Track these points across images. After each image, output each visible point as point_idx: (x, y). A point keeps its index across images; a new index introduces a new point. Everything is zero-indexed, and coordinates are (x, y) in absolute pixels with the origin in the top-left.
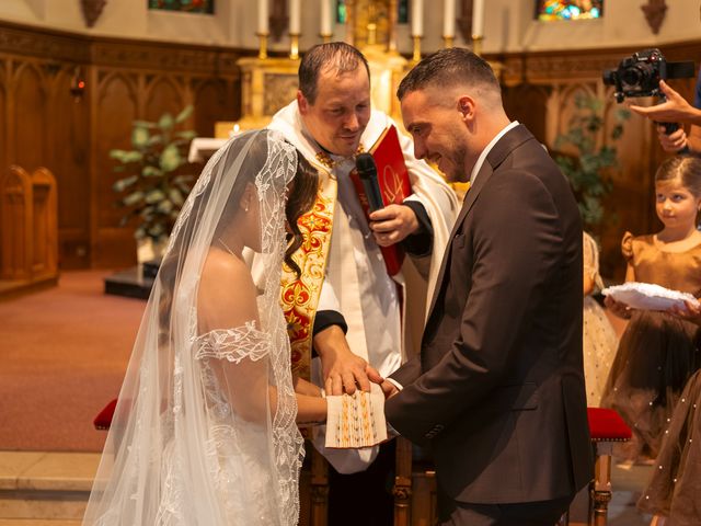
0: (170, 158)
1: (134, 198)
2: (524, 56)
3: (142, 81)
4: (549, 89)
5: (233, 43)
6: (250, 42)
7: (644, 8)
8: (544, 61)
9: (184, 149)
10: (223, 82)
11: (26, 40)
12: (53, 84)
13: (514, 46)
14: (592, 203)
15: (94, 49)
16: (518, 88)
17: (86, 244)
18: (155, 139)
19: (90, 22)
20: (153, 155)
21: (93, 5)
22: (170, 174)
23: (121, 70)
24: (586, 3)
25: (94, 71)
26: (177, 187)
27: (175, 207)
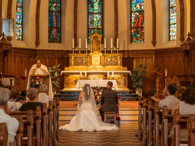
0: (56, 75)
2: (128, 51)
4: (134, 58)
5: (66, 49)
6: (70, 49)
7: (151, 42)
8: (132, 52)
9: (59, 73)
10: (64, 58)
11: (26, 51)
13: (126, 49)
15: (38, 52)
16: (127, 57)
18: (53, 71)
19: (37, 47)
20: (53, 74)
21: (37, 43)
22: (56, 78)
23: (44, 56)
24: (141, 40)
25: (38, 56)
26: (57, 80)
27: (57, 84)
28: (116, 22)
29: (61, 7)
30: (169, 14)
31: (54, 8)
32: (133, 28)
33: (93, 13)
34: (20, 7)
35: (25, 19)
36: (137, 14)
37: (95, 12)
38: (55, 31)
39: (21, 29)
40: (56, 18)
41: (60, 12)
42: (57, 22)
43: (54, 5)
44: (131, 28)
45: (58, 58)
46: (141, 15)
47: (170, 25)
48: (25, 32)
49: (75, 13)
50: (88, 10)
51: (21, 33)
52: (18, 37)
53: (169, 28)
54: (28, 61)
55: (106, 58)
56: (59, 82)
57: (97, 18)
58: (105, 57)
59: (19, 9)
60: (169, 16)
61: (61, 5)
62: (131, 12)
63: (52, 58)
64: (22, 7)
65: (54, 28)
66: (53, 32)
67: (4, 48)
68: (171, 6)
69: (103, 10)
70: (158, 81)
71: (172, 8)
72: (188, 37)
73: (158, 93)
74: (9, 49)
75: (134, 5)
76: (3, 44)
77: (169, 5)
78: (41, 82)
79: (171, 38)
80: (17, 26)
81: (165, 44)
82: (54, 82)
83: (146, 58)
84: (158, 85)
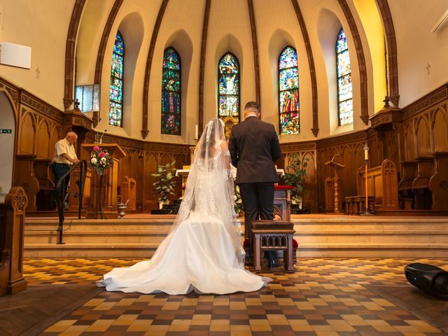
0: (169, 176)
1: (159, 188)
3: (159, 154)
4: (285, 155)
5: (187, 144)
7: (312, 129)
9: (174, 173)
10: (184, 155)
11: (126, 142)
12: (133, 155)
14: (299, 186)
15: (145, 145)
17: (142, 205)
18: (165, 170)
19: (144, 138)
20: (164, 175)
21: (145, 132)
22: (170, 181)
23: (153, 152)
24: (295, 129)
25: (145, 152)
26: (171, 185)
27: (171, 191)
29: (180, 86)
30: (338, 88)
31: (171, 87)
32: (283, 113)
33: (226, 95)
34: (119, 79)
35: (126, 97)
36: (288, 93)
37: (228, 93)
38: (171, 117)
39: (119, 111)
40: (174, 100)
41: (180, 93)
42: (175, 106)
43: (172, 83)
44: (280, 114)
45: (175, 155)
46: (293, 95)
47: (339, 103)
48: (125, 115)
49: (201, 93)
50: (219, 90)
51: (120, 117)
52: (115, 122)
53: (339, 107)
54: (130, 157)
56: (173, 187)
57: (231, 102)
59: (118, 81)
60: (338, 91)
61: (180, 82)
62: (279, 92)
63: (166, 154)
64: (122, 80)
65: (171, 114)
66: (169, 119)
67: (74, 121)
68: (340, 76)
69: (239, 91)
70: (336, 178)
71: (342, 77)
72: (384, 104)
73: (336, 200)
74: (84, 124)
75: (284, 82)
76: (72, 114)
77: (337, 75)
78: (102, 159)
79: (342, 122)
80: (114, 104)
81: (333, 131)
82: (165, 187)
83: (303, 153)
84: (336, 185)
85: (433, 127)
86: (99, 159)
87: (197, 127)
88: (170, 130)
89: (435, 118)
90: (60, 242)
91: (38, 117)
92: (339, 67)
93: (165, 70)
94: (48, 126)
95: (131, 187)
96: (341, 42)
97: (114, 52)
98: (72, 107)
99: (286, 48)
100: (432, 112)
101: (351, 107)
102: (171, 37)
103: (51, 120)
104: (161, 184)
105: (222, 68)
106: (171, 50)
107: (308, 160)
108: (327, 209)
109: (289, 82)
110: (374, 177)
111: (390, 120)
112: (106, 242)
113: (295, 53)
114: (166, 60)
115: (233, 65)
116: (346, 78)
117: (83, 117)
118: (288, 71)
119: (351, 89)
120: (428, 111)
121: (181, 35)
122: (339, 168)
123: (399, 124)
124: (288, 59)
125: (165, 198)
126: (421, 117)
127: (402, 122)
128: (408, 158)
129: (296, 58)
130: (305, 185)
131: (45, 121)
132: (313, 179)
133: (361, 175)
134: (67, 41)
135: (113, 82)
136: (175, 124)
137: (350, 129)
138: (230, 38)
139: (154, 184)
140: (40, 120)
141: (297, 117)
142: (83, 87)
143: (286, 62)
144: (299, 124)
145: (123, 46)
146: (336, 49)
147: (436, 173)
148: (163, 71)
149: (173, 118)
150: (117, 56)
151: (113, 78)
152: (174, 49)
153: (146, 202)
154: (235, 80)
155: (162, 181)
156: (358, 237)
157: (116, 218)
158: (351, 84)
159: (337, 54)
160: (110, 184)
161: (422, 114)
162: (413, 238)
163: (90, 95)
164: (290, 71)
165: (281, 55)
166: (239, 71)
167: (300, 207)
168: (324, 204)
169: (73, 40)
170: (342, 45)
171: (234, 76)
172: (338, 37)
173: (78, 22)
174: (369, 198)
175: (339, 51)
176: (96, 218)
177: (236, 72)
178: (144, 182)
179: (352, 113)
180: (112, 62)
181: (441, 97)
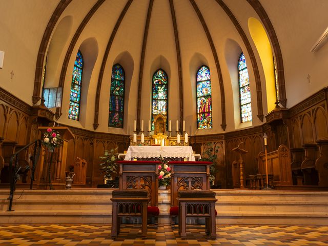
0: (113, 158)
1: (104, 167)
2: (195, 137)
3: (106, 142)
4: (201, 144)
5: (128, 134)
7: (221, 125)
8: (200, 138)
9: (117, 156)
10: (125, 143)
11: (81, 132)
12: (86, 142)
13: (193, 135)
15: (96, 135)
16: (194, 144)
17: (91, 181)
18: (110, 154)
19: (95, 129)
20: (109, 157)
21: (96, 125)
22: (113, 162)
23: (102, 140)
24: (209, 126)
25: (95, 140)
26: (114, 165)
27: (114, 170)
28: (182, 107)
29: (124, 92)
30: (240, 95)
31: (117, 92)
32: (200, 113)
33: (157, 99)
34: (78, 85)
36: (204, 99)
37: (159, 98)
38: (116, 115)
39: (77, 108)
40: (119, 102)
41: (123, 97)
42: (120, 106)
43: (118, 89)
44: (197, 114)
45: (118, 143)
46: (207, 100)
47: (241, 106)
48: (81, 112)
50: (152, 96)
51: (77, 113)
52: (74, 117)
53: (241, 109)
54: (83, 144)
55: (171, 142)
56: (116, 167)
57: (161, 105)
58: (170, 140)
59: (77, 86)
60: (240, 97)
61: (124, 89)
62: (197, 98)
63: (112, 142)
64: (81, 86)
65: (117, 112)
66: (115, 116)
67: (39, 114)
68: (241, 86)
69: (167, 97)
70: (241, 161)
71: (243, 87)
72: (275, 105)
73: (241, 178)
74: (48, 116)
75: (200, 90)
76: (38, 108)
77: (239, 85)
78: (54, 139)
79: (244, 120)
80: (73, 104)
81: (237, 126)
82: (110, 167)
83: (214, 143)
84: (241, 166)
85: (314, 121)
86: (51, 139)
87: (135, 121)
88: (115, 125)
89: (316, 115)
90: (10, 209)
91: (9, 109)
92: (241, 80)
93: (113, 80)
94: (17, 116)
95: (83, 166)
96: (241, 63)
97: (75, 66)
98: (39, 103)
99: (202, 66)
100: (313, 110)
101: (250, 109)
102: (118, 56)
103: (20, 112)
104: (106, 164)
105: (155, 80)
106: (117, 66)
107: (219, 147)
108: (234, 185)
109: (204, 91)
110: (272, 159)
111: (281, 117)
112: (51, 209)
113: (209, 70)
114: (114, 73)
115: (163, 78)
116: (246, 88)
117: (47, 110)
118: (203, 83)
119: (250, 96)
120: (310, 110)
121: (126, 56)
122: (244, 153)
123: (288, 120)
124: (203, 75)
125: (109, 175)
126: (305, 115)
127: (289, 118)
128: (296, 146)
129: (209, 74)
130: (216, 167)
131: (15, 112)
132: (222, 163)
133: (261, 157)
134: (38, 54)
135: (73, 88)
136: (119, 120)
137: (250, 125)
138: (162, 59)
139: (101, 164)
140: (10, 111)
141: (210, 116)
142: (49, 89)
143: (201, 76)
144: (212, 121)
145: (83, 62)
146: (238, 68)
147: (320, 156)
148: (112, 81)
149: (118, 114)
150: (78, 69)
151: (74, 84)
152: (120, 65)
153: (94, 179)
154: (164, 88)
155: (107, 162)
156: (265, 206)
157: (64, 189)
158: (249, 92)
159: (239, 71)
160: (60, 160)
161: (305, 112)
162: (311, 208)
163: (54, 95)
164: (205, 83)
165: (198, 71)
166: (168, 82)
167: (213, 184)
168: (231, 182)
169: (43, 53)
170: (243, 65)
171: (164, 86)
172: (239, 59)
173: (48, 40)
174: (269, 175)
175: (240, 69)
176: (46, 189)
177: (165, 83)
178: (94, 163)
179: (251, 113)
180: (73, 72)
181: (320, 98)
